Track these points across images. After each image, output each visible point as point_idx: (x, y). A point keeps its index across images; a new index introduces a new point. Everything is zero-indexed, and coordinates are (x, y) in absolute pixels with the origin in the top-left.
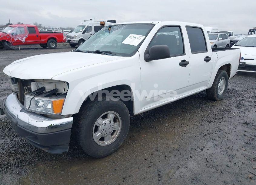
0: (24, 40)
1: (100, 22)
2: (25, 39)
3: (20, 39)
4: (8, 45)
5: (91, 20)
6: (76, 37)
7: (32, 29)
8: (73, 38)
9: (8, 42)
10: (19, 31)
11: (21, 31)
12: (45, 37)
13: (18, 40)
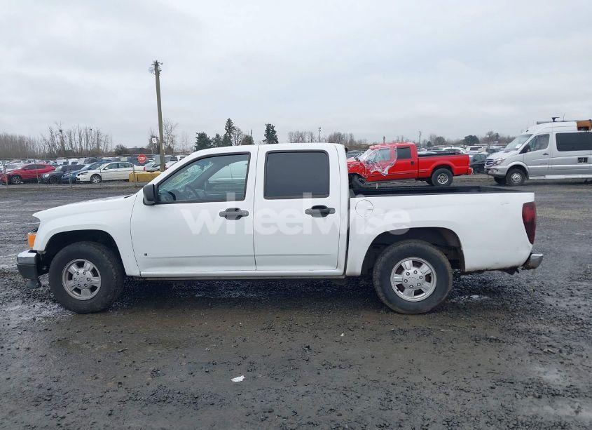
0: (386, 172)
1: (578, 122)
2: (389, 170)
3: (380, 170)
4: (358, 182)
5: (554, 119)
6: (502, 161)
7: (405, 151)
8: (496, 163)
9: (359, 176)
10: (380, 155)
11: (383, 157)
12: (428, 164)
13: (377, 172)
